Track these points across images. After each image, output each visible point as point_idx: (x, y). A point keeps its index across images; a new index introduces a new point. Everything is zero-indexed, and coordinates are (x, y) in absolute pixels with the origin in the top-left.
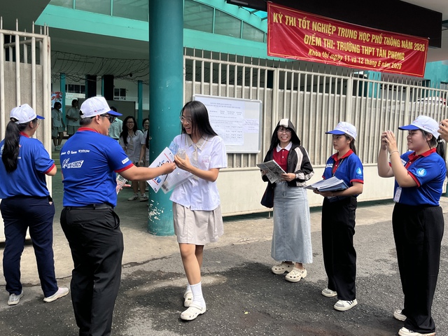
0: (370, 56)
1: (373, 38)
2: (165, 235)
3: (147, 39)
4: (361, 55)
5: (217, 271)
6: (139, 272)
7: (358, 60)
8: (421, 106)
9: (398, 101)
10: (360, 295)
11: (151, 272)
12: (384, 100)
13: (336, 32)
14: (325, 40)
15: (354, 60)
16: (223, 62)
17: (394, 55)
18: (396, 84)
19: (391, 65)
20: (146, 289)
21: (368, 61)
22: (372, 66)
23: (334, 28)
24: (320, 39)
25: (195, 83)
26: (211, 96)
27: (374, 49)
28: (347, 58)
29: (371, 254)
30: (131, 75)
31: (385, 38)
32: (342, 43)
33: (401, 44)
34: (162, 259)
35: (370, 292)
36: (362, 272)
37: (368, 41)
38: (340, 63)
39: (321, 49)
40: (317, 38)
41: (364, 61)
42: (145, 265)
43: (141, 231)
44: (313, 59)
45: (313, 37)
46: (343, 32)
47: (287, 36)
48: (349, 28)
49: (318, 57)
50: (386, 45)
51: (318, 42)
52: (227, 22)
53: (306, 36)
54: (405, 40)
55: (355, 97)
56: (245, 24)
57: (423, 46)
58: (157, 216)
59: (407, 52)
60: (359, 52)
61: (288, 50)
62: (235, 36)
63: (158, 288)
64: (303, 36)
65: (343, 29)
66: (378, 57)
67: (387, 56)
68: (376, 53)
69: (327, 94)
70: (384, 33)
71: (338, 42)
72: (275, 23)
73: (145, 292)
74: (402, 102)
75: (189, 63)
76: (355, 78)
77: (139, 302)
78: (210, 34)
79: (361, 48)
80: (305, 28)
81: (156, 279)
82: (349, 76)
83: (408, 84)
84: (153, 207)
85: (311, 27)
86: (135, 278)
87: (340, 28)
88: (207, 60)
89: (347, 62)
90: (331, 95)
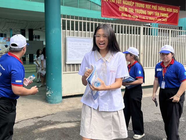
0: (152, 16)
1: (152, 7)
2: (54, 103)
3: (44, 11)
4: (147, 15)
5: (78, 120)
6: (41, 121)
7: (145, 18)
8: (177, 39)
9: (165, 37)
10: (146, 131)
11: (46, 121)
12: (158, 37)
13: (135, 5)
14: (129, 8)
15: (144, 18)
16: (80, 21)
17: (163, 15)
18: (164, 29)
19: (162, 20)
20: (43, 129)
21: (150, 18)
22: (152, 21)
23: (133, 3)
24: (127, 8)
25: (67, 31)
26: (75, 37)
27: (153, 12)
28: (140, 17)
29: (152, 111)
30: (41, 29)
31: (158, 7)
32: (137, 10)
33: (166, 10)
34: (52, 115)
35: (151, 129)
36: (148, 120)
37: (150, 8)
38: (137, 19)
39: (127, 13)
40: (125, 8)
41: (149, 18)
42: (44, 118)
43: (43, 102)
44: (123, 18)
45: (123, 8)
46: (138, 4)
47: (111, 7)
48: (141, 3)
49: (126, 17)
50: (159, 10)
51: (126, 10)
52: (84, 3)
53: (120, 7)
54: (168, 8)
55: (144, 35)
56: (93, 3)
57: (177, 10)
58: (50, 94)
59: (170, 13)
60: (146, 14)
61: (111, 14)
62: (88, 9)
63: (49, 129)
64: (118, 7)
65: (137, 3)
66: (156, 16)
67: (160, 15)
68: (154, 14)
69: (131, 35)
70: (157, 4)
71: (136, 9)
72: (105, 1)
73: (42, 131)
74: (167, 37)
75: (64, 22)
76: (144, 27)
77: (39, 136)
78: (76, 8)
79: (147, 12)
80: (119, 3)
81: (48, 125)
82: (141, 26)
83: (170, 28)
84: (48, 90)
85: (122, 3)
86: (38, 124)
87: (136, 3)
88: (72, 20)
89: (140, 19)
90: (133, 35)
